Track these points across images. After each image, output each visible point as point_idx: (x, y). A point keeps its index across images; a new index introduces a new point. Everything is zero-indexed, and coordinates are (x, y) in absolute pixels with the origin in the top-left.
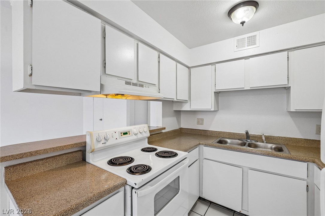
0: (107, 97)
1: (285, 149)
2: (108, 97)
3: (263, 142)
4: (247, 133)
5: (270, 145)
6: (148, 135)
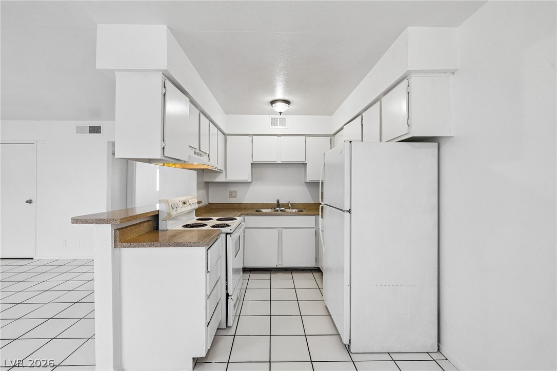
0: (164, 165)
1: (303, 210)
2: (166, 165)
3: (289, 209)
4: (278, 202)
5: (294, 211)
6: (197, 206)
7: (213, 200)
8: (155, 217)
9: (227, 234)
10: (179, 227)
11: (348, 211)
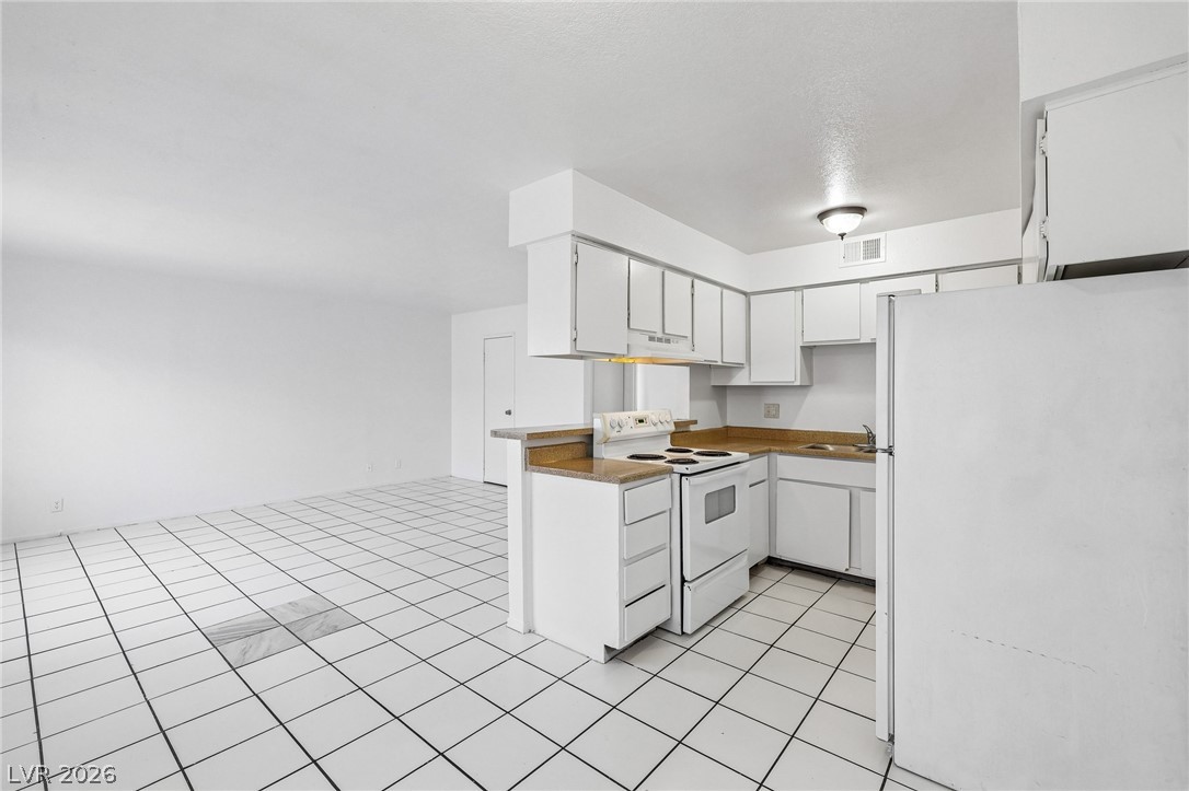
6: (673, 428)
7: (732, 421)
8: (589, 437)
9: (682, 475)
10: (623, 458)
11: (884, 451)
